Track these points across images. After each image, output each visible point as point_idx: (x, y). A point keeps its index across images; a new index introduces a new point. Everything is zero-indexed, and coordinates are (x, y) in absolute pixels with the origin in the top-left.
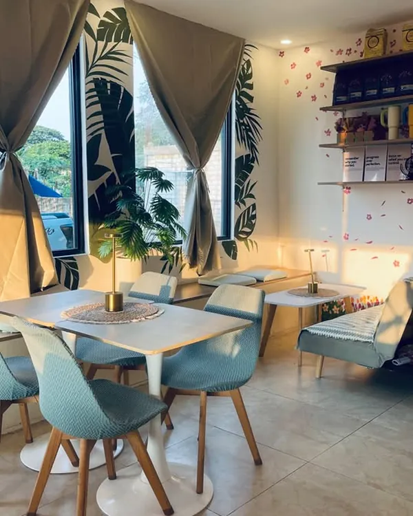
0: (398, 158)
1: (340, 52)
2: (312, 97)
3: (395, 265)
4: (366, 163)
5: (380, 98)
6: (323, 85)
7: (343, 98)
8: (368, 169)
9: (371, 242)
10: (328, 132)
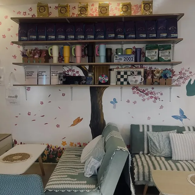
0: (57, 73)
1: (19, 13)
2: (3, 36)
3: (57, 127)
4: (39, 75)
5: (47, 40)
6: (9, 30)
7: (25, 38)
8: (40, 78)
9: (43, 116)
10: (15, 57)
